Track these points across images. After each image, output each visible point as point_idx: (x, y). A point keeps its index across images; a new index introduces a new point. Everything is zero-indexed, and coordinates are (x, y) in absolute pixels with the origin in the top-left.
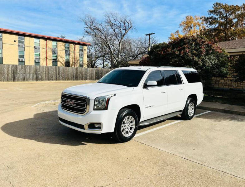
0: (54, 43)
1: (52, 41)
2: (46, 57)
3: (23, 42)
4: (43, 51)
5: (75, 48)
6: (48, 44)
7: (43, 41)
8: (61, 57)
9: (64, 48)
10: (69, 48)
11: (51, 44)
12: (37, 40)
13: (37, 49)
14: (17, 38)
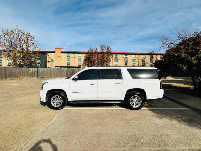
0: (144, 56)
1: (142, 55)
2: (139, 64)
3: (127, 58)
4: (137, 61)
5: (157, 57)
6: (140, 57)
7: (137, 56)
8: (148, 64)
9: (150, 58)
10: (152, 58)
11: (142, 57)
12: (134, 56)
13: (134, 60)
14: (124, 56)
